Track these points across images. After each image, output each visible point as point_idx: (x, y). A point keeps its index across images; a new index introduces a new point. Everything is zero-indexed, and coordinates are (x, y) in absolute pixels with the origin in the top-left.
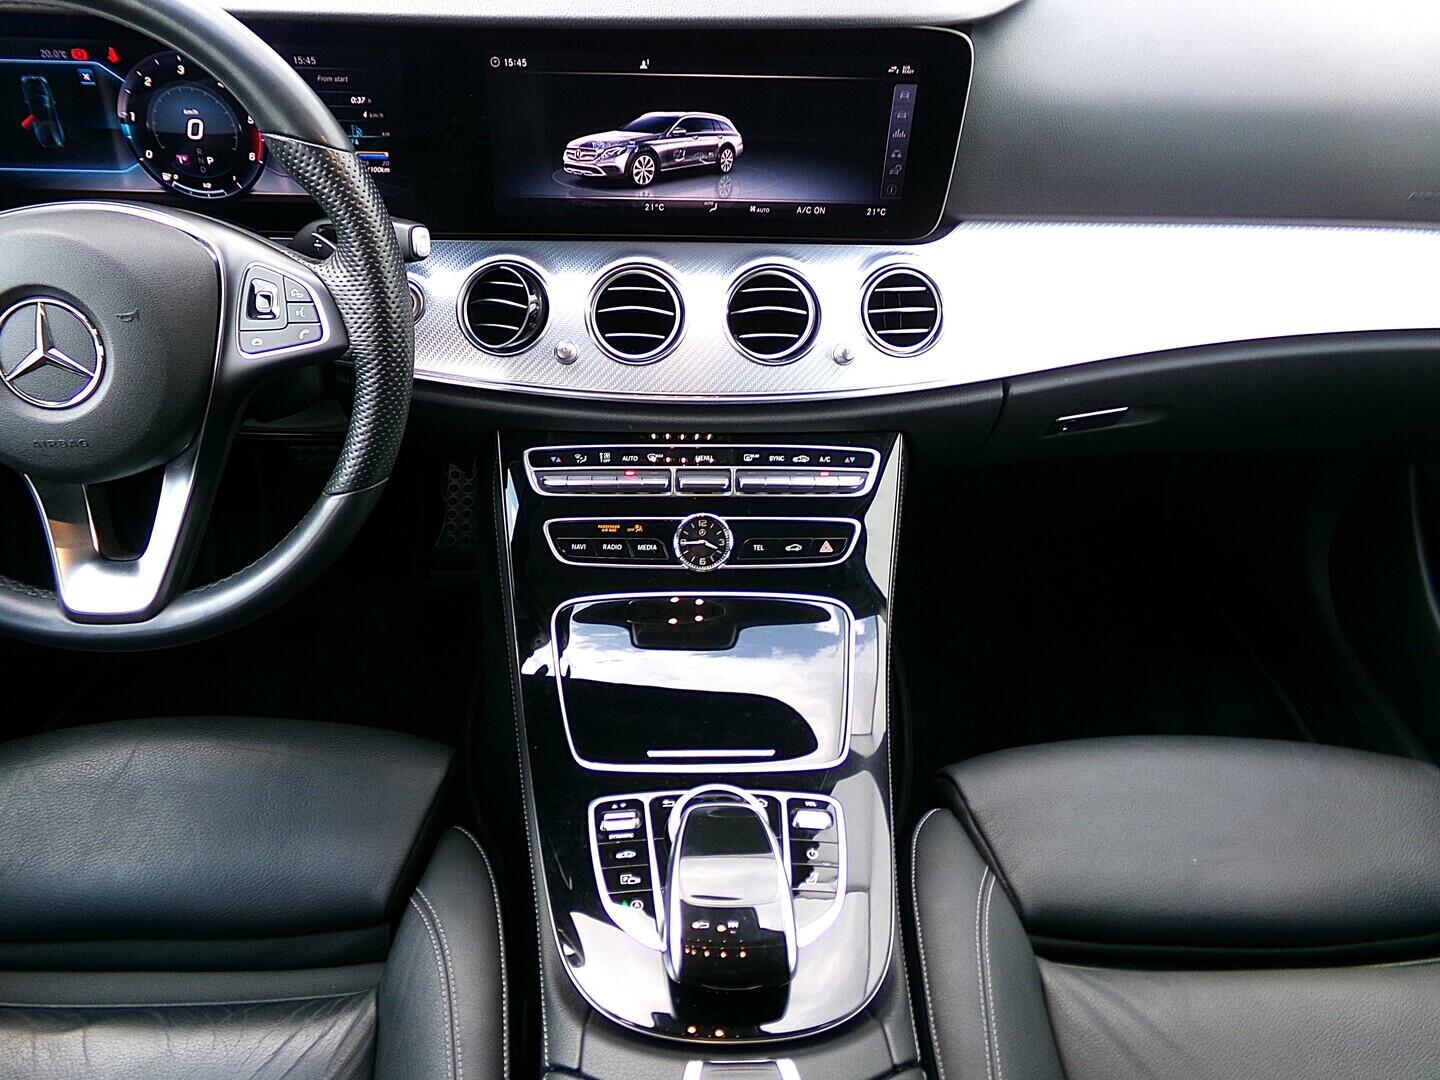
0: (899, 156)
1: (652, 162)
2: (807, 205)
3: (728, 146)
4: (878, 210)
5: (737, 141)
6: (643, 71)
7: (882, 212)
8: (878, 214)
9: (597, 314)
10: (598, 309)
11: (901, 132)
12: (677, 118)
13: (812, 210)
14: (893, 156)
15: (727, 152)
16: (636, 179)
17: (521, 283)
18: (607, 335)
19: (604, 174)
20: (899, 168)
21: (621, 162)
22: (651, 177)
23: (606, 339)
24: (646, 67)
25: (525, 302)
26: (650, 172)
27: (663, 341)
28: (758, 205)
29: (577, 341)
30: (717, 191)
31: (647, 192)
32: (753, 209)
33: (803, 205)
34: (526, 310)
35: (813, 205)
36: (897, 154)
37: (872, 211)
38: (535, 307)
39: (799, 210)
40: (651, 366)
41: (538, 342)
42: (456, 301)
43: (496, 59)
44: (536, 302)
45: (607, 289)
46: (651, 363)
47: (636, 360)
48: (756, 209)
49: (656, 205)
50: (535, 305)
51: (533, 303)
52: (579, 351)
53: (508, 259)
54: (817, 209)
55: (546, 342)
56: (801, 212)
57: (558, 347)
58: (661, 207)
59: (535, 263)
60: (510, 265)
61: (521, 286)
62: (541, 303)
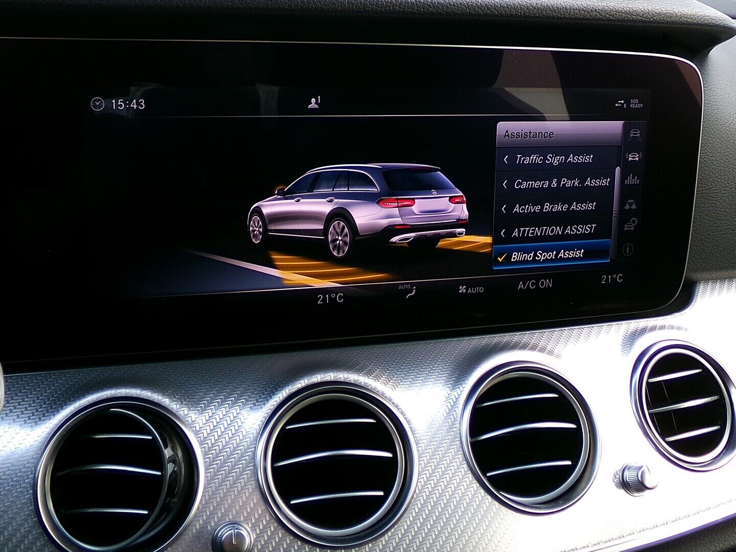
0: (634, 207)
2: (530, 277)
4: (615, 276)
6: (313, 111)
7: (618, 278)
8: (614, 280)
9: (274, 469)
10: (274, 461)
11: (633, 178)
13: (537, 284)
14: (627, 207)
17: (149, 432)
18: (292, 502)
20: (634, 221)
23: (293, 508)
24: (317, 106)
25: (159, 463)
27: (383, 500)
28: (470, 283)
29: (247, 519)
32: (462, 289)
33: (525, 278)
34: (161, 478)
35: (537, 278)
36: (631, 204)
37: (608, 278)
38: (175, 469)
39: (521, 285)
40: (370, 545)
41: (185, 529)
42: (33, 475)
43: (99, 100)
44: (173, 460)
45: (287, 428)
46: (369, 540)
47: (346, 537)
48: (467, 289)
49: (333, 296)
50: (174, 466)
51: (171, 463)
52: (253, 537)
53: (119, 395)
54: (543, 282)
55: (196, 529)
56: (524, 287)
57: (218, 533)
58: (340, 298)
59: (166, 397)
60: (127, 405)
61: (150, 438)
62: (181, 461)
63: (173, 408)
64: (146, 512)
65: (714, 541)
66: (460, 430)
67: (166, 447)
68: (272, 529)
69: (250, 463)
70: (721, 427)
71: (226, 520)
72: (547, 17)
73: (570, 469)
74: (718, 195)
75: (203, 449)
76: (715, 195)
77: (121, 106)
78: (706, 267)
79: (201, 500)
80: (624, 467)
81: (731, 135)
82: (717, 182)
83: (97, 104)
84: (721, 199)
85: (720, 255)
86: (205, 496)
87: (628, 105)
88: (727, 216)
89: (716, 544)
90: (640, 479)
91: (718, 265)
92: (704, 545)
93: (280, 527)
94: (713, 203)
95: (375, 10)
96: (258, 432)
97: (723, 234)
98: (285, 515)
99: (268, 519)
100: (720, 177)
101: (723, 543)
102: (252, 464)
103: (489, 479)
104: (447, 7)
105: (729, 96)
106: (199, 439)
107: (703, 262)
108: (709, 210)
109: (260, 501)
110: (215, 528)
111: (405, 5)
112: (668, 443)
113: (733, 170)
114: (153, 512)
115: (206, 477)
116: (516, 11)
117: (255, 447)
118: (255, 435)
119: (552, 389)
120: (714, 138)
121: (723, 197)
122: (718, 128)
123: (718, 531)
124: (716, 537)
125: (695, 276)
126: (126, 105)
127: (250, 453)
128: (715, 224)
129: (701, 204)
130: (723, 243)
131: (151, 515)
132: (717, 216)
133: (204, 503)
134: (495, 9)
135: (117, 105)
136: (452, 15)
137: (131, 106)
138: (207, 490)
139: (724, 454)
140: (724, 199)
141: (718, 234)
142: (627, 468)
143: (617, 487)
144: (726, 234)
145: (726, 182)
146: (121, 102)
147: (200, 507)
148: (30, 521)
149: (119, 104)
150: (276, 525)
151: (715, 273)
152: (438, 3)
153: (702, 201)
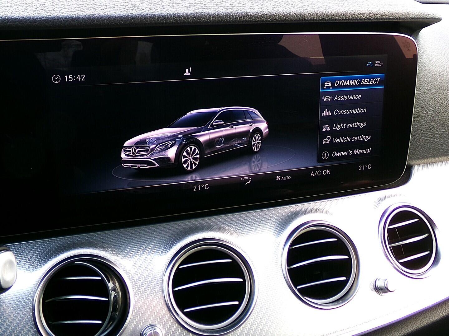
1: (197, 151)
2: (317, 169)
3: (258, 130)
4: (366, 166)
5: (263, 126)
7: (369, 167)
8: (366, 168)
9: (174, 292)
10: (173, 288)
12: (216, 113)
13: (322, 173)
15: (257, 135)
16: (185, 166)
17: (99, 275)
18: (185, 311)
19: (157, 165)
21: (171, 153)
22: (197, 163)
23: (186, 314)
24: (189, 74)
25: (106, 293)
26: (195, 159)
27: (238, 307)
28: (283, 174)
29: (159, 322)
30: (250, 168)
31: (194, 176)
32: (278, 178)
33: (314, 170)
34: (108, 302)
35: (322, 169)
37: (362, 167)
38: (116, 295)
39: (312, 174)
40: (232, 333)
41: (123, 331)
42: (32, 304)
43: (57, 76)
44: (114, 290)
45: (180, 267)
46: (231, 331)
47: (218, 330)
48: (281, 178)
49: (203, 186)
50: (115, 293)
51: (113, 291)
52: (164, 332)
53: (80, 254)
54: (325, 171)
55: (130, 330)
56: (314, 175)
57: (143, 332)
58: (207, 187)
59: (108, 253)
60: (85, 259)
61: (100, 278)
62: (118, 290)
63: (112, 260)
64: (100, 322)
65: (427, 318)
66: (281, 263)
67: (109, 282)
68: (175, 328)
69: (159, 290)
70: (430, 252)
71: (147, 324)
72: (332, 20)
73: (345, 282)
74: (426, 115)
75: (132, 283)
76: (424, 115)
77: (71, 79)
78: (419, 157)
79: (132, 313)
80: (375, 280)
81: (433, 78)
82: (425, 107)
83: (56, 79)
84: (427, 117)
85: (427, 150)
86: (134, 311)
87: (374, 65)
88: (431, 127)
89: (428, 319)
90: (386, 287)
91: (426, 156)
92: (421, 320)
93: (180, 326)
94: (423, 120)
95: (229, 21)
96: (163, 271)
97: (428, 138)
98: (182, 319)
99: (172, 322)
100: (427, 104)
101: (432, 318)
102: (161, 291)
103: (298, 290)
104: (272, 17)
105: (432, 54)
106: (129, 277)
107: (417, 154)
108: (421, 124)
109: (166, 312)
110: (141, 329)
111: (247, 17)
112: (400, 263)
113: (434, 100)
114: (104, 322)
115: (135, 299)
116: (313, 17)
117: (162, 280)
118: (162, 273)
119: (334, 236)
120: (423, 81)
121: (429, 116)
122: (426, 75)
123: (429, 311)
124: (428, 315)
125: (412, 163)
126: (73, 78)
127: (160, 284)
128: (424, 132)
129: (416, 120)
130: (429, 142)
131: (103, 324)
132: (425, 127)
133: (134, 314)
134: (301, 16)
135: (68, 79)
136: (275, 21)
137: (77, 79)
138: (135, 307)
139: (432, 267)
140: (429, 118)
141: (426, 138)
142: (378, 279)
143: (372, 290)
144: (430, 138)
145: (430, 107)
146: (70, 77)
147: (132, 317)
148: (32, 331)
149: (70, 78)
150: (177, 325)
151: (424, 160)
152: (267, 14)
153: (416, 119)
